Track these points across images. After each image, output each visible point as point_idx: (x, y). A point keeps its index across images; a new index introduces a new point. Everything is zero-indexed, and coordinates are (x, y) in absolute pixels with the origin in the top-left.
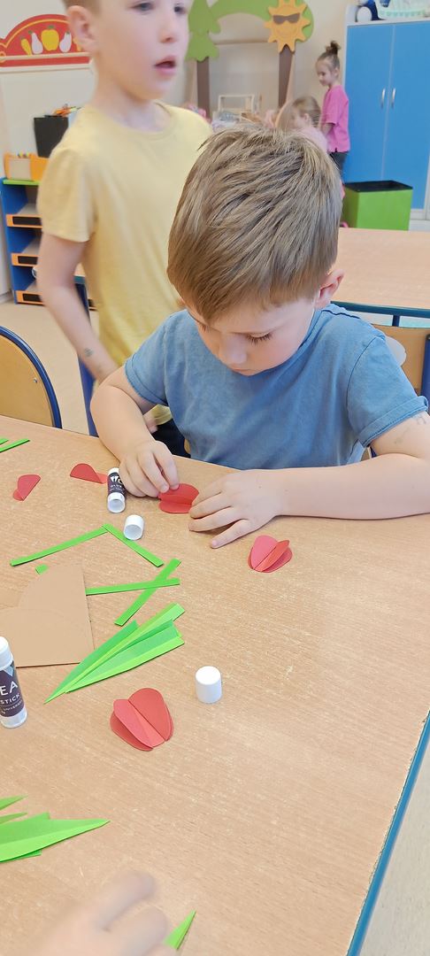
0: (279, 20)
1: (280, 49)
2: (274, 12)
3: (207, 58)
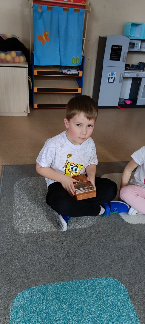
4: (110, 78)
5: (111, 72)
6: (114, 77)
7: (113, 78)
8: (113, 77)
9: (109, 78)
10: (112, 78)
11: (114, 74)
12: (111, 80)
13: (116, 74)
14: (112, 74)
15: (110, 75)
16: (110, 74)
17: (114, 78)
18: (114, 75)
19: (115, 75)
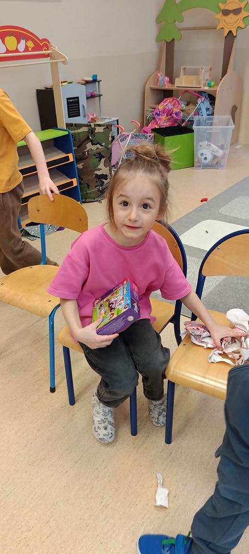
0: (226, 13)
1: (226, 34)
2: (222, 7)
3: (173, 40)
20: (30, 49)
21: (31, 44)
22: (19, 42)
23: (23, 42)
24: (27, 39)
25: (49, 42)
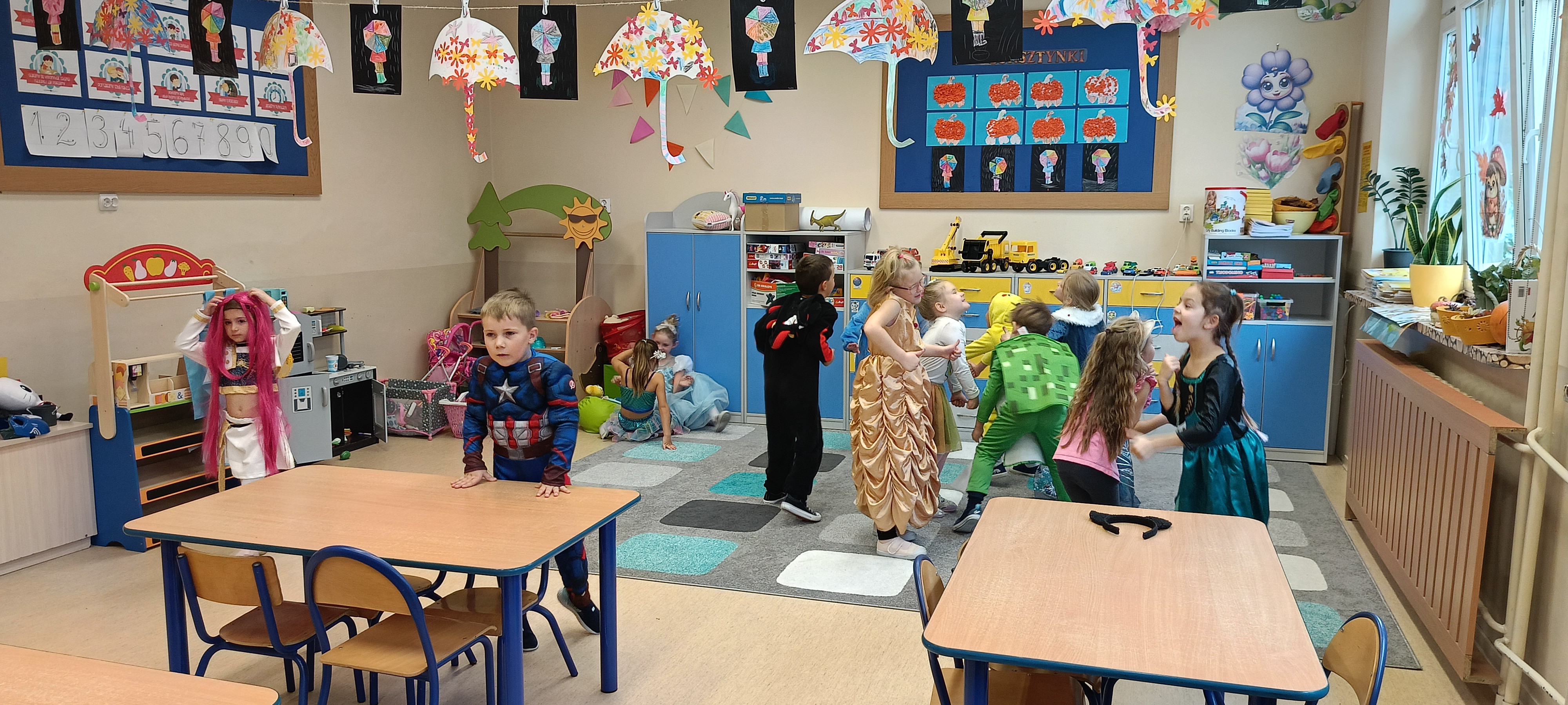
0: (575, 219)
1: (577, 246)
2: (568, 211)
3: (498, 248)
4: (298, 401)
5: (297, 389)
6: (308, 397)
7: (306, 400)
8: (306, 397)
9: (296, 401)
10: (302, 400)
11: (306, 391)
12: (302, 405)
13: (310, 390)
14: (302, 392)
15: (297, 395)
16: (297, 392)
17: (309, 399)
18: (306, 394)
19: (310, 393)
20: (183, 274)
21: (185, 267)
22: (166, 265)
23: (173, 265)
24: (179, 260)
25: (214, 264)
